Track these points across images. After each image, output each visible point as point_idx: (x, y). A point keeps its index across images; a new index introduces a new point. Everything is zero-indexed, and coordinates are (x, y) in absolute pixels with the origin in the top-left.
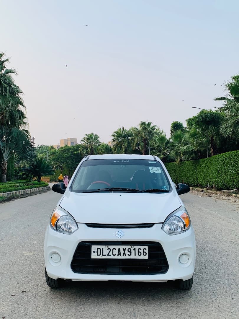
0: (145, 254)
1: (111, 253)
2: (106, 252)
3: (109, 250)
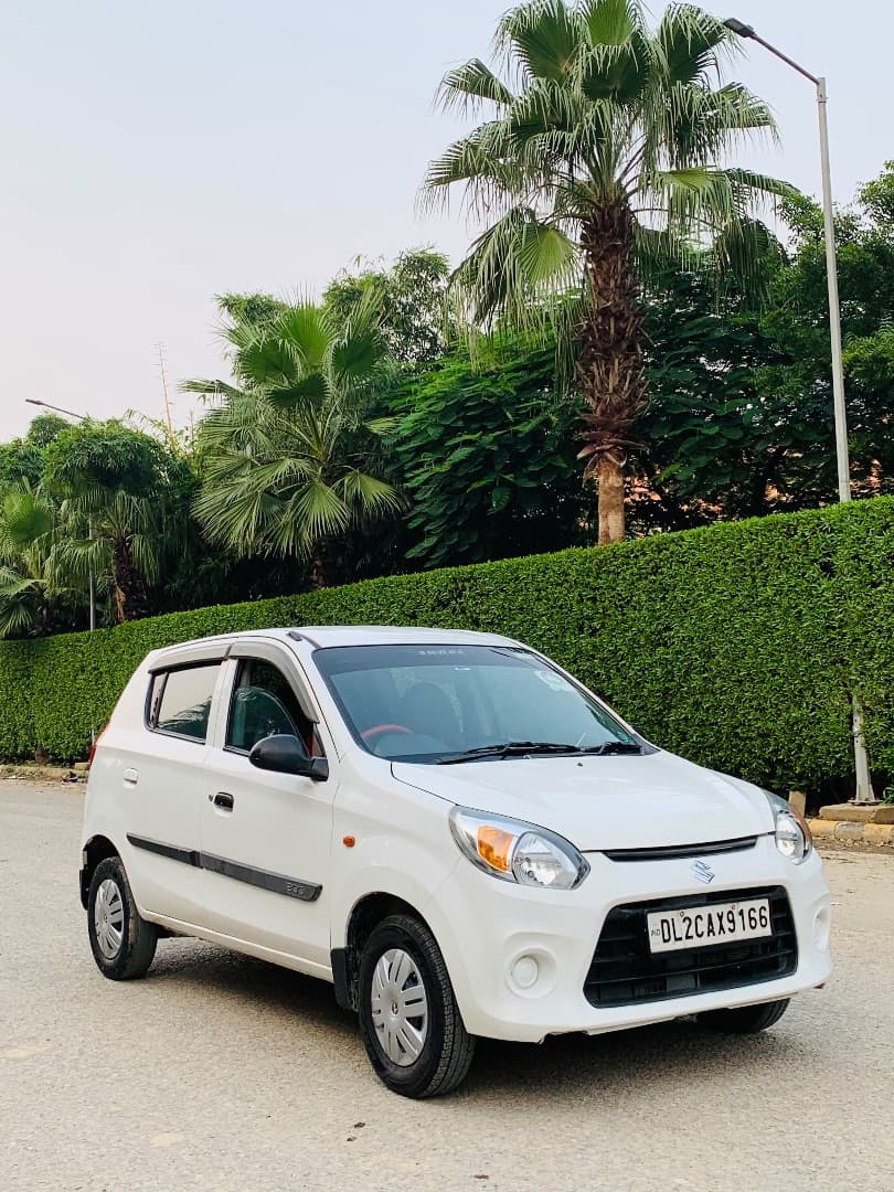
0: (763, 922)
1: (692, 932)
2: (681, 929)
3: (687, 922)
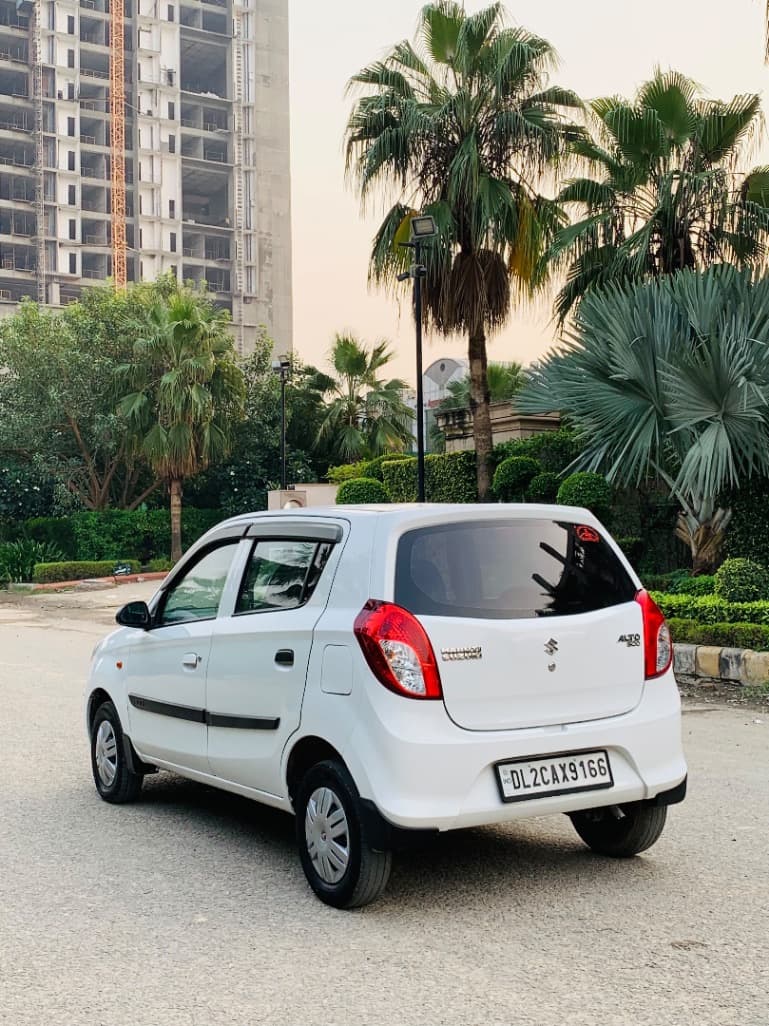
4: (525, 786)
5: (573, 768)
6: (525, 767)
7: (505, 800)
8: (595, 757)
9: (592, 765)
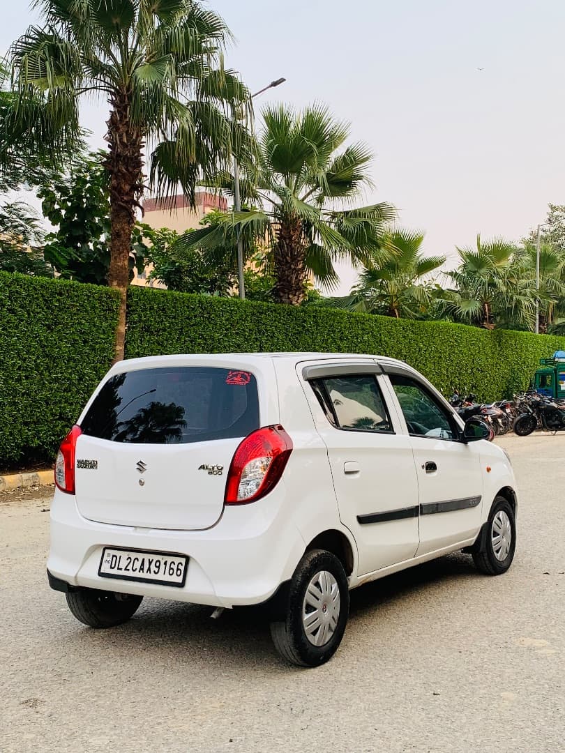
4: (118, 569)
5: (158, 564)
6: (125, 555)
7: (101, 574)
8: (177, 560)
9: (172, 565)
